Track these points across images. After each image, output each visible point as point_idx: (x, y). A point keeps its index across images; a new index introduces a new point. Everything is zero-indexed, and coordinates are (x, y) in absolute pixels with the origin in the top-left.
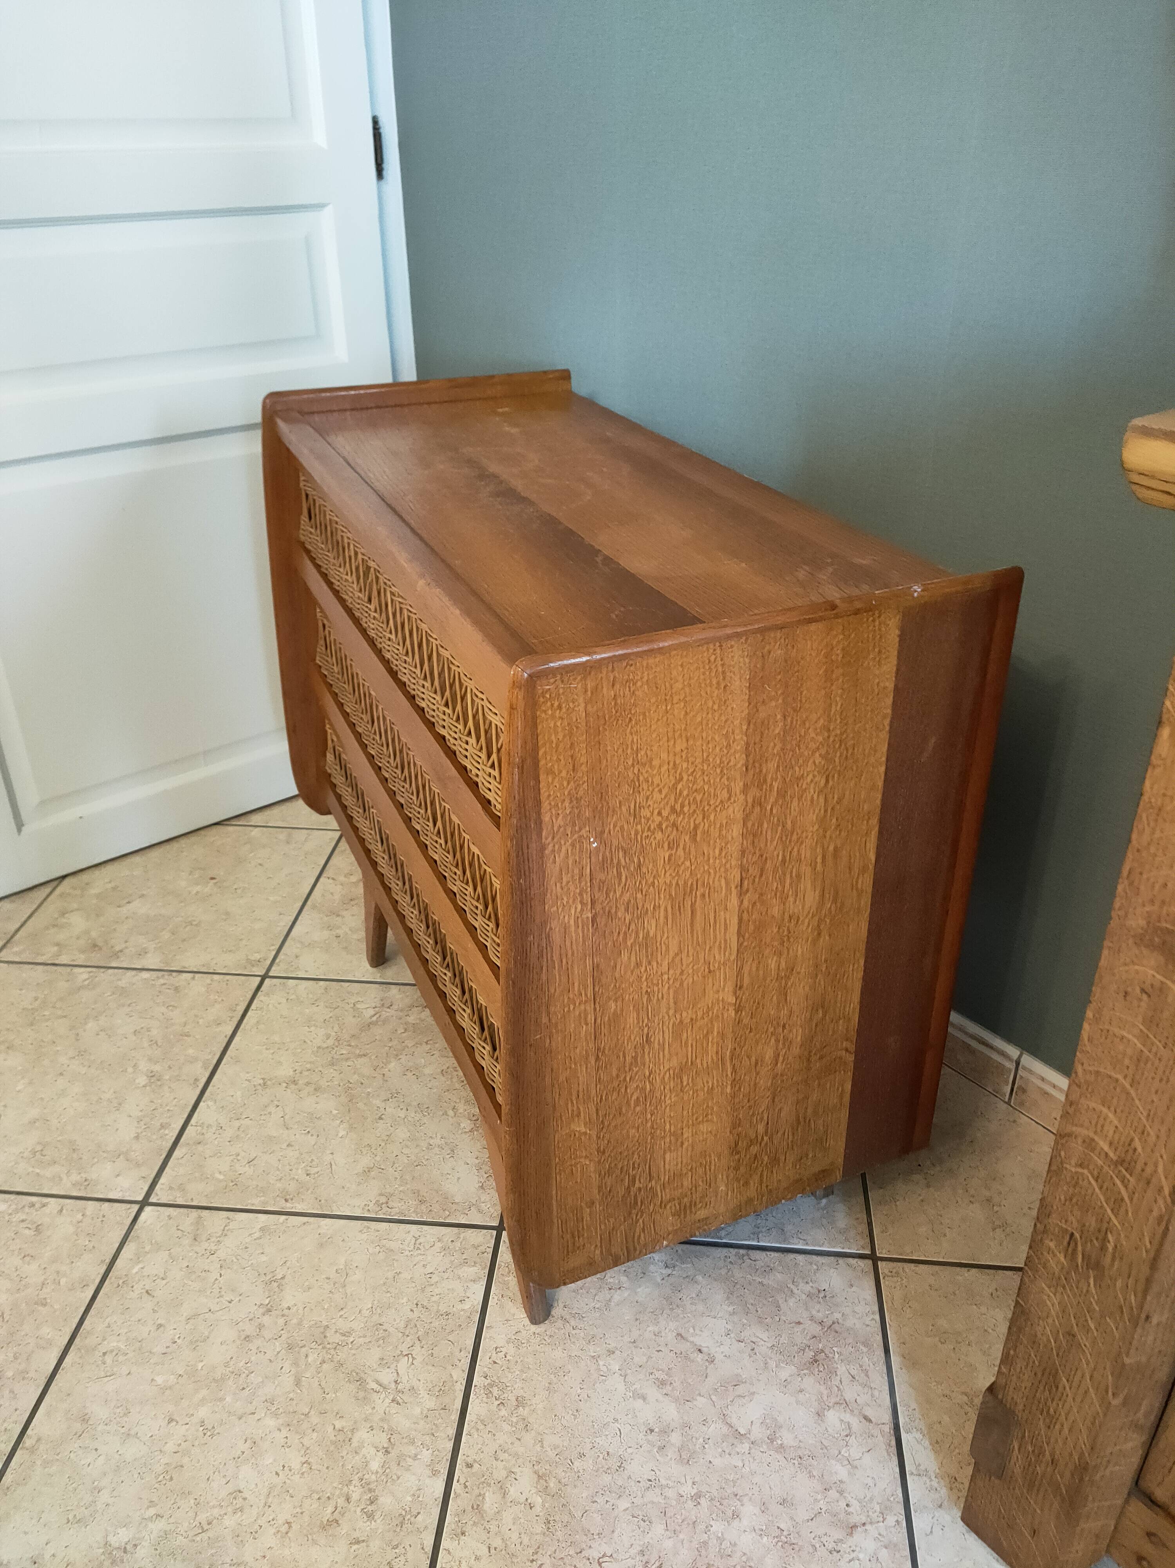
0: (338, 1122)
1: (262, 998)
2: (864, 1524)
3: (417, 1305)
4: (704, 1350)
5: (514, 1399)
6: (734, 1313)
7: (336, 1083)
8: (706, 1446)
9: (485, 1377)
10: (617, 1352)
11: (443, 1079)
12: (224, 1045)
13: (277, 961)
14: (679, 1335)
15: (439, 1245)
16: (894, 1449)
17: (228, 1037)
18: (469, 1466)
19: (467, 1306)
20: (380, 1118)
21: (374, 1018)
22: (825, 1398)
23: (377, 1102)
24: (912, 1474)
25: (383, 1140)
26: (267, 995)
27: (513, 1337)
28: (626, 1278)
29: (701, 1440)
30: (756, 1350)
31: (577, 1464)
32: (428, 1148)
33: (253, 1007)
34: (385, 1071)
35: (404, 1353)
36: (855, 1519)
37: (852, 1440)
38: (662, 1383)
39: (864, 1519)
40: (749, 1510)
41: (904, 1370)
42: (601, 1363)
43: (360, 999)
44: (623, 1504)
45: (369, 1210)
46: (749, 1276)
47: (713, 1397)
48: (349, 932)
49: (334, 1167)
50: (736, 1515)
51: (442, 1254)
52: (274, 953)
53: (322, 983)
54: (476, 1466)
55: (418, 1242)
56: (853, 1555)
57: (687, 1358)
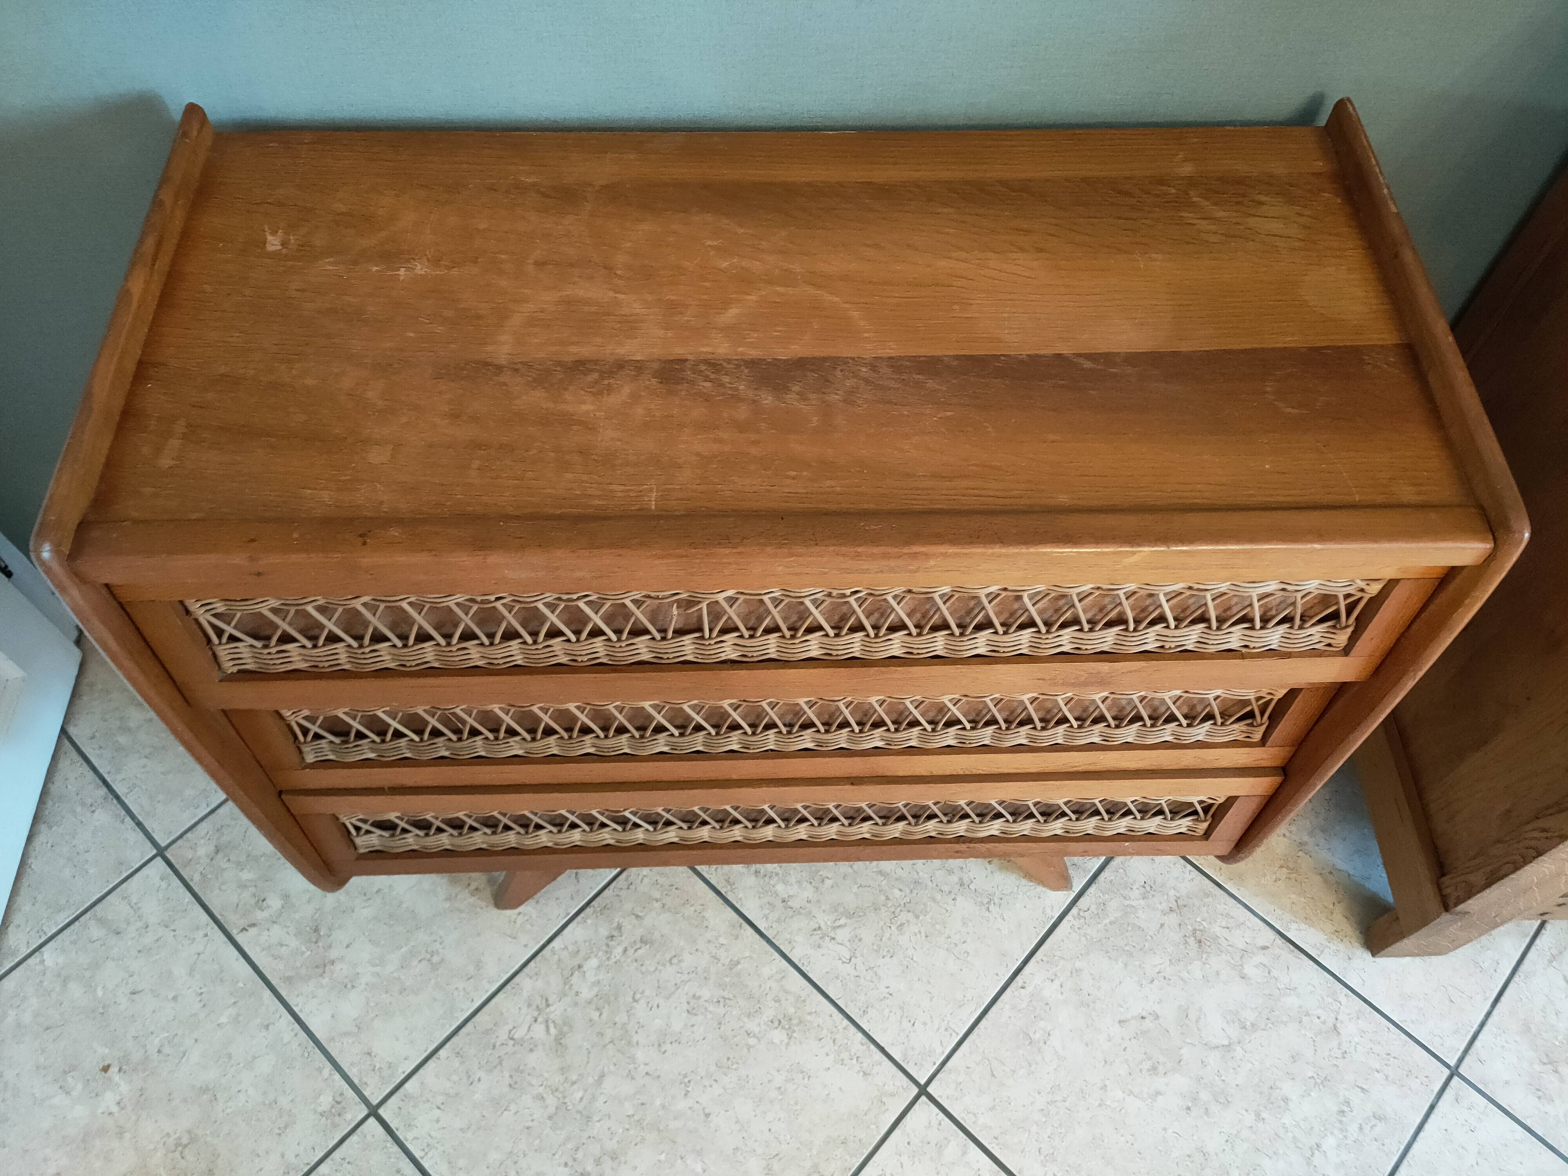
0: (679, 1161)
1: (410, 1136)
2: (1337, 1019)
4: (1144, 1014)
6: (1126, 965)
7: (621, 1131)
8: (1223, 1078)
10: (1107, 1082)
11: (700, 1018)
13: (356, 1081)
14: (1120, 1022)
16: (1296, 950)
20: (707, 1115)
21: (553, 1031)
22: (1232, 961)
23: (682, 1105)
24: (1319, 956)
25: (740, 1131)
26: (409, 1126)
28: (1042, 1022)
29: (1217, 1078)
30: (1167, 976)
32: (782, 1094)
33: (417, 1154)
34: (642, 1069)
36: (1331, 1022)
37: (1274, 973)
38: (1154, 1069)
39: (1333, 1016)
40: (1288, 1088)
41: (1242, 889)
42: (1108, 1103)
43: (510, 1027)
46: (1100, 926)
47: (1188, 1040)
48: (378, 969)
50: (1286, 1100)
52: (337, 1076)
53: (442, 1053)
56: (1353, 1044)
57: (1144, 1033)
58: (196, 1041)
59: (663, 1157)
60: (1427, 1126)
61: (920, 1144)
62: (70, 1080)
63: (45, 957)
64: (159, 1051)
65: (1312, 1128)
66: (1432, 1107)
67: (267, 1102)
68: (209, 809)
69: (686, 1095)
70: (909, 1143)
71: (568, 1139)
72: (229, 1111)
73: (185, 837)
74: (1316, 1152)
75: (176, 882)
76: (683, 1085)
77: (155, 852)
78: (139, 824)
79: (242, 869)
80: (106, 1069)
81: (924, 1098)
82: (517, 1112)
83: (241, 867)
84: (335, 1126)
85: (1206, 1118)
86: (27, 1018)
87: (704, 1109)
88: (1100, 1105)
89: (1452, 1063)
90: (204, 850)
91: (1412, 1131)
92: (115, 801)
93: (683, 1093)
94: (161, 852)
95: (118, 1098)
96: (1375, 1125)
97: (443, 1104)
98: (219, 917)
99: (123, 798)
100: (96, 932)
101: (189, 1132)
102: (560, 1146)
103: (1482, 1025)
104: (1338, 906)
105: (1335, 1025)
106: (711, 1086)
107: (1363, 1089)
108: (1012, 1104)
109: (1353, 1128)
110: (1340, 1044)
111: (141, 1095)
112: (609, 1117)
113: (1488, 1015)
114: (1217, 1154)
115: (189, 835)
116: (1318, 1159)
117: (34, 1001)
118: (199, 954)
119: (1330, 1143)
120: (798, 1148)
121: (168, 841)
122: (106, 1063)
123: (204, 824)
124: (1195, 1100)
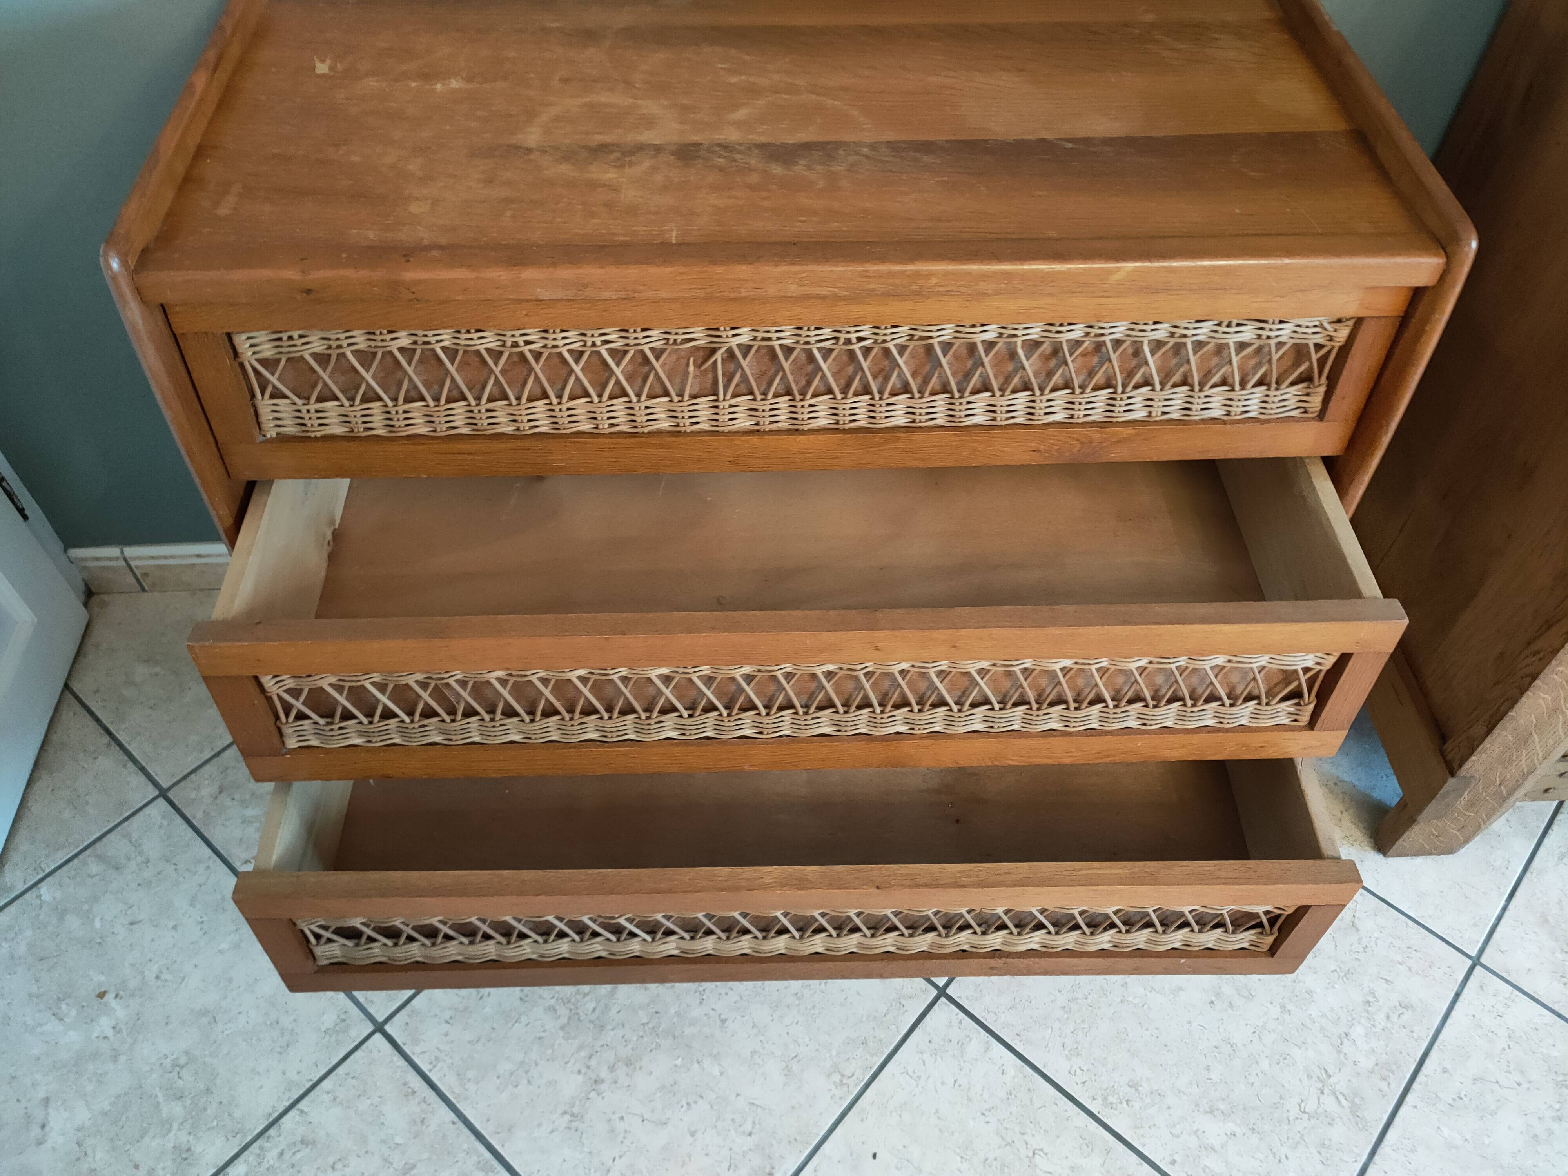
0: (696, 1065)
3: (983, 1114)
5: (1128, 1088)
9: (1094, 1099)
12: (466, 1131)
15: (926, 1056)
17: (456, 1119)
18: (1173, 1162)
19: (1011, 1072)
20: (724, 1021)
23: (697, 1012)
27: (1067, 1052)
31: (1215, 1076)
32: (799, 999)
33: (425, 1068)
35: (1031, 1154)
42: (1130, 999)
44: (1265, 1064)
45: (841, 1098)
49: (757, 1103)
50: (1310, 992)
51: (939, 1059)
54: (1176, 1157)
55: (911, 1073)
56: (1373, 939)
58: (196, 966)
59: (679, 1062)
60: (1454, 1013)
61: (942, 1043)
62: (64, 1006)
63: (42, 893)
64: (157, 977)
65: (1339, 1018)
66: (1457, 995)
67: (268, 1023)
68: (213, 753)
69: (701, 1003)
70: (930, 1042)
71: (580, 1048)
72: (228, 1032)
73: (188, 779)
74: (1345, 1041)
75: (179, 820)
76: (698, 994)
77: (157, 793)
78: (142, 769)
79: (247, 807)
80: (102, 995)
81: (943, 999)
82: (528, 1024)
83: (244, 803)
84: (338, 1043)
85: (1230, 1011)
86: (22, 949)
87: (720, 1016)
88: (1122, 1002)
89: (1474, 954)
90: (206, 792)
91: (1440, 1018)
92: (118, 748)
93: (698, 1001)
94: (163, 793)
95: (113, 1022)
96: (1402, 1014)
97: (451, 1018)
98: (222, 851)
99: (126, 745)
100: (94, 868)
101: (187, 1053)
102: (572, 1055)
103: (1499, 918)
104: (1345, 814)
105: (1353, 923)
106: (726, 994)
107: (1386, 980)
108: (1033, 1002)
109: (1380, 1018)
110: (1360, 940)
111: (138, 1019)
112: (623, 1026)
113: (1504, 909)
114: (1244, 1045)
115: (193, 776)
116: (1347, 1047)
117: (29, 933)
118: (200, 885)
119: (1358, 1031)
120: (817, 1050)
121: (171, 783)
122: (103, 990)
123: (208, 767)
124: (1218, 994)
